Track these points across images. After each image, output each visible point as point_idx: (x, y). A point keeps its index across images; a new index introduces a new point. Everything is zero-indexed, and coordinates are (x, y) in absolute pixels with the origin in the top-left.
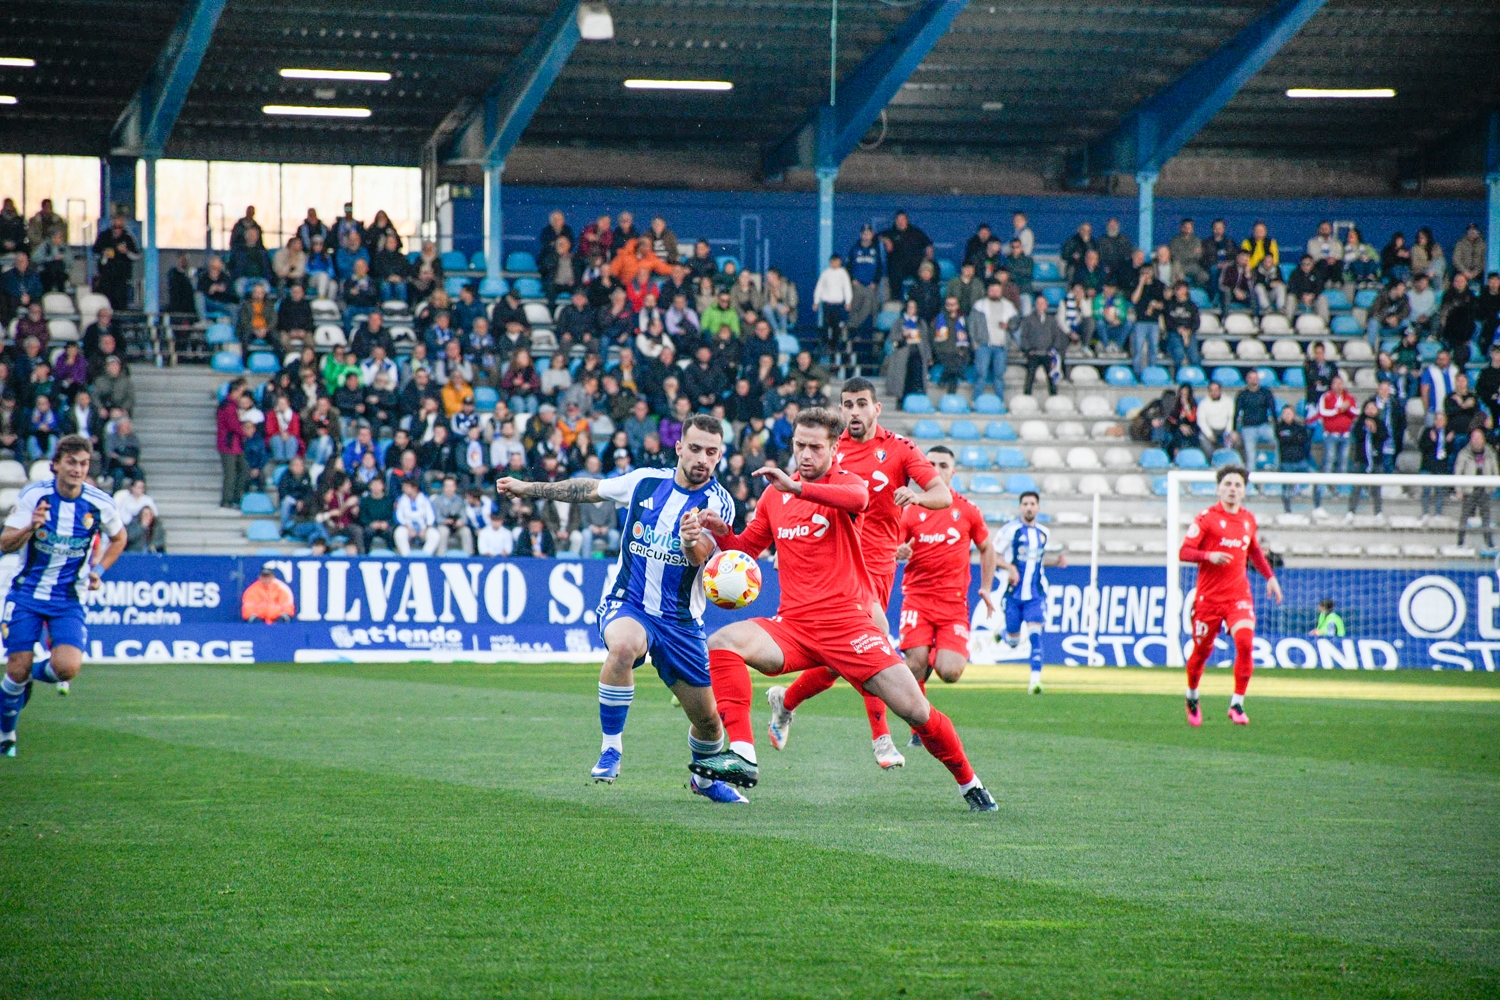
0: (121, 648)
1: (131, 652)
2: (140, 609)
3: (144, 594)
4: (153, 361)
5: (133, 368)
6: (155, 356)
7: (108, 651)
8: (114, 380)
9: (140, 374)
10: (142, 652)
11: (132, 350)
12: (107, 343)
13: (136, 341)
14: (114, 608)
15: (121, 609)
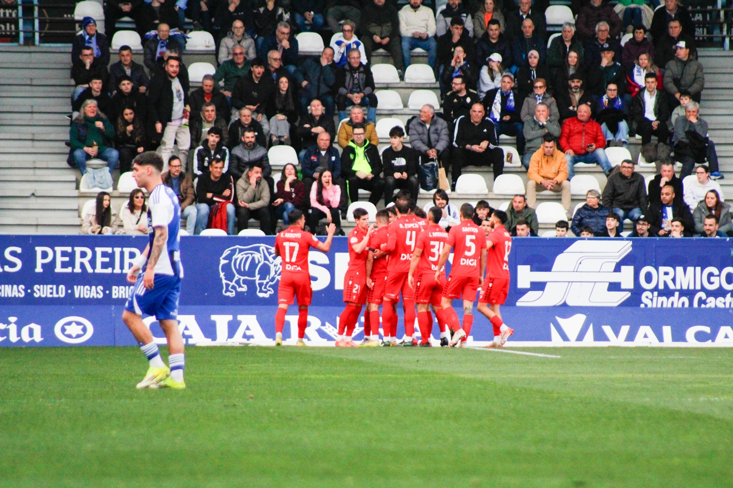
0: (691, 332)
1: (700, 337)
2: (709, 293)
3: (712, 279)
4: (721, 44)
5: (701, 52)
6: (724, 38)
7: (679, 336)
8: (684, 64)
9: (710, 57)
10: (713, 336)
11: (700, 33)
12: (675, 28)
13: (702, 24)
14: (683, 293)
15: (689, 294)
